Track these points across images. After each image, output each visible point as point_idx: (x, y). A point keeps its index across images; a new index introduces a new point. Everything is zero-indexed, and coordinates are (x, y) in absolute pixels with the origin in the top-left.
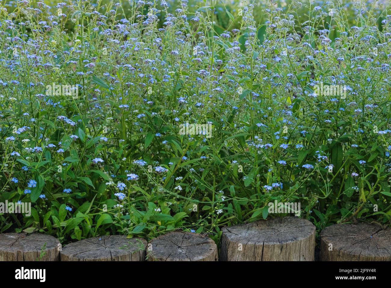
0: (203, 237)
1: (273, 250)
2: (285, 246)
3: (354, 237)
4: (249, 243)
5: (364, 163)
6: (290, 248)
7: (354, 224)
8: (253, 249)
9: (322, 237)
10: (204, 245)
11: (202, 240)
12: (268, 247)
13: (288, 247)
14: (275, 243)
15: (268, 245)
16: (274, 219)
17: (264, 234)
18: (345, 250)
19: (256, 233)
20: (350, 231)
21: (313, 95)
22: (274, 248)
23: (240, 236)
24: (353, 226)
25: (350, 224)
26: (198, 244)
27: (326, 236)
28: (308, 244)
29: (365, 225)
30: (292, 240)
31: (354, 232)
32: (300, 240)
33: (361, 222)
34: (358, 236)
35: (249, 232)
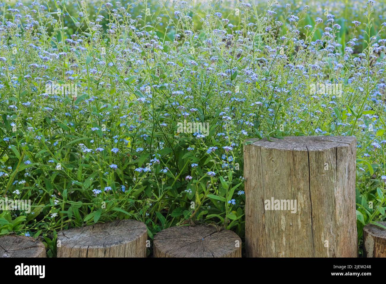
0: (34, 240)
1: (96, 254)
2: (108, 250)
3: (185, 239)
4: (75, 247)
5: (196, 166)
6: (114, 251)
7: (192, 226)
8: (78, 253)
9: (155, 240)
10: (32, 248)
11: (32, 244)
12: (92, 250)
13: (112, 251)
14: (99, 247)
15: (92, 249)
16: (112, 222)
17: (94, 237)
18: (171, 253)
19: (87, 236)
20: (185, 234)
21: (141, 99)
22: (98, 251)
23: (71, 239)
24: (190, 228)
25: (188, 226)
26: (26, 248)
27: (159, 239)
28: (134, 248)
29: (202, 227)
30: (117, 243)
31: (188, 235)
32: (124, 243)
33: (200, 224)
34: (190, 238)
35: (82, 235)
